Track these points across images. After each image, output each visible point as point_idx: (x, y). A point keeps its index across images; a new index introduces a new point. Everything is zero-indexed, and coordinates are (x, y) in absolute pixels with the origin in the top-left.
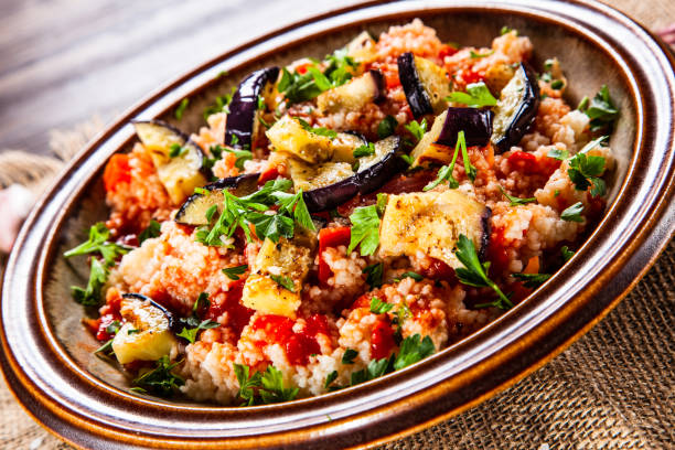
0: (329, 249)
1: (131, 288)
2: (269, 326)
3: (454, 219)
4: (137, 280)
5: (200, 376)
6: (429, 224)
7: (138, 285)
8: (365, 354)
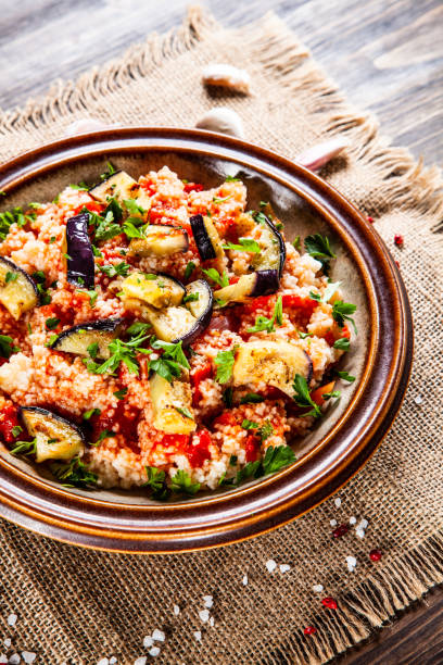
0: (203, 383)
1: (13, 396)
2: (178, 444)
3: (288, 362)
4: (15, 390)
5: (107, 471)
6: (271, 366)
7: (19, 393)
8: (242, 458)
